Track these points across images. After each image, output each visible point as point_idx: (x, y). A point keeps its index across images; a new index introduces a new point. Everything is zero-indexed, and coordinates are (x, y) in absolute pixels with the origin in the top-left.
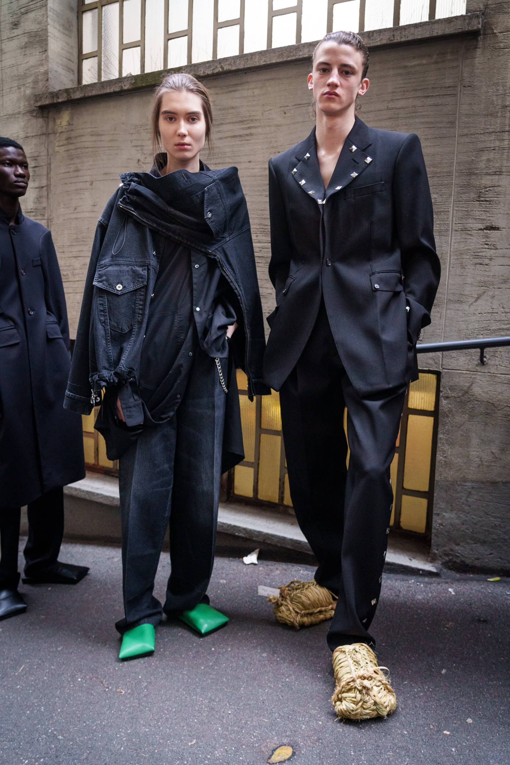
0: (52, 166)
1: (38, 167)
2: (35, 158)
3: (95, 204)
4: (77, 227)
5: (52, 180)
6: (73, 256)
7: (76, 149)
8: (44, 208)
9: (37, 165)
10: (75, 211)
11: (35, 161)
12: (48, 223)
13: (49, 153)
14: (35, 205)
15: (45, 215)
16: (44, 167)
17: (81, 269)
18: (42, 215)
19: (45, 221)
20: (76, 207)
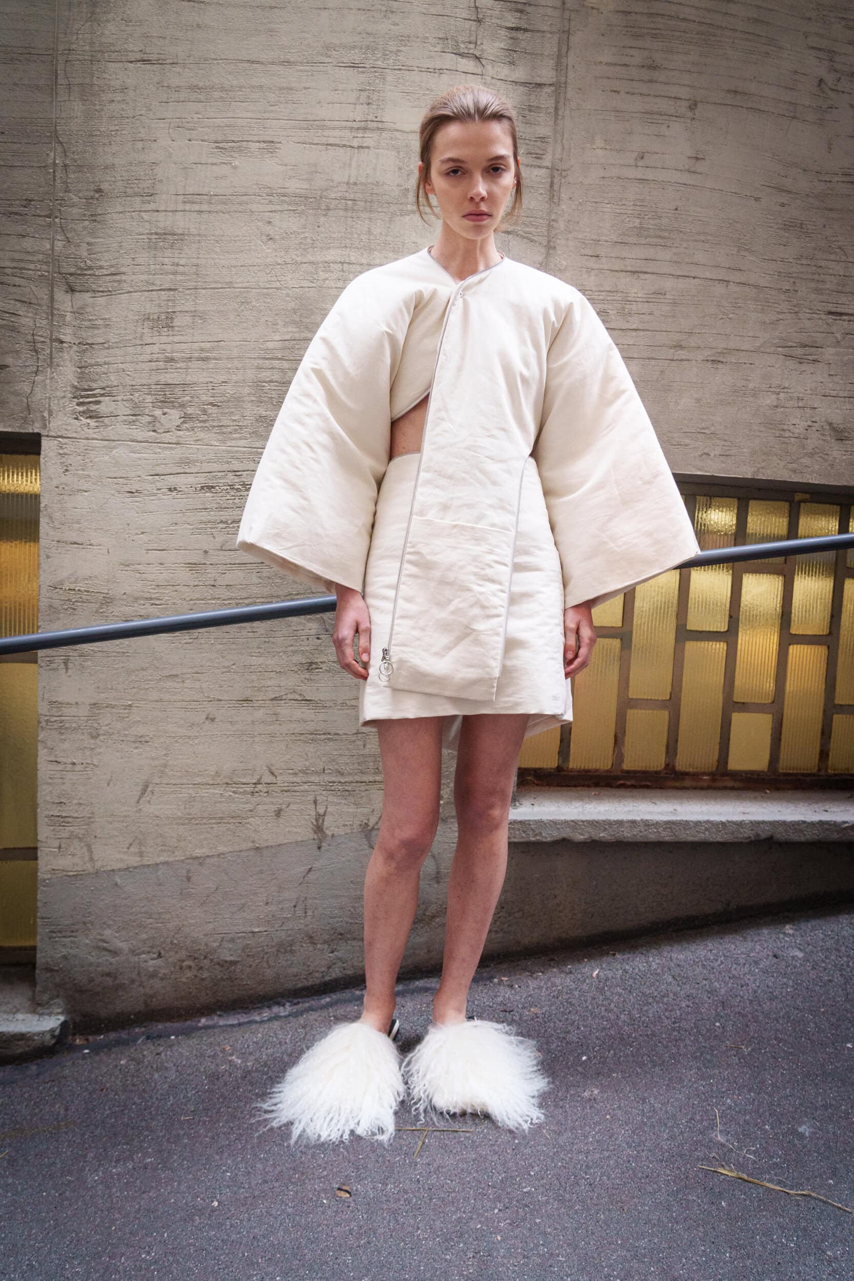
0: (575, 39)
1: (526, 30)
2: (520, 7)
3: (700, 156)
4: (643, 201)
5: (571, 75)
6: (623, 268)
7: (651, 15)
8: (543, 139)
9: (525, 26)
10: (640, 163)
11: (519, 15)
12: (552, 177)
13: (568, 5)
15: (544, 157)
16: (549, 35)
17: (647, 302)
18: (534, 156)
19: (543, 172)
20: (643, 153)
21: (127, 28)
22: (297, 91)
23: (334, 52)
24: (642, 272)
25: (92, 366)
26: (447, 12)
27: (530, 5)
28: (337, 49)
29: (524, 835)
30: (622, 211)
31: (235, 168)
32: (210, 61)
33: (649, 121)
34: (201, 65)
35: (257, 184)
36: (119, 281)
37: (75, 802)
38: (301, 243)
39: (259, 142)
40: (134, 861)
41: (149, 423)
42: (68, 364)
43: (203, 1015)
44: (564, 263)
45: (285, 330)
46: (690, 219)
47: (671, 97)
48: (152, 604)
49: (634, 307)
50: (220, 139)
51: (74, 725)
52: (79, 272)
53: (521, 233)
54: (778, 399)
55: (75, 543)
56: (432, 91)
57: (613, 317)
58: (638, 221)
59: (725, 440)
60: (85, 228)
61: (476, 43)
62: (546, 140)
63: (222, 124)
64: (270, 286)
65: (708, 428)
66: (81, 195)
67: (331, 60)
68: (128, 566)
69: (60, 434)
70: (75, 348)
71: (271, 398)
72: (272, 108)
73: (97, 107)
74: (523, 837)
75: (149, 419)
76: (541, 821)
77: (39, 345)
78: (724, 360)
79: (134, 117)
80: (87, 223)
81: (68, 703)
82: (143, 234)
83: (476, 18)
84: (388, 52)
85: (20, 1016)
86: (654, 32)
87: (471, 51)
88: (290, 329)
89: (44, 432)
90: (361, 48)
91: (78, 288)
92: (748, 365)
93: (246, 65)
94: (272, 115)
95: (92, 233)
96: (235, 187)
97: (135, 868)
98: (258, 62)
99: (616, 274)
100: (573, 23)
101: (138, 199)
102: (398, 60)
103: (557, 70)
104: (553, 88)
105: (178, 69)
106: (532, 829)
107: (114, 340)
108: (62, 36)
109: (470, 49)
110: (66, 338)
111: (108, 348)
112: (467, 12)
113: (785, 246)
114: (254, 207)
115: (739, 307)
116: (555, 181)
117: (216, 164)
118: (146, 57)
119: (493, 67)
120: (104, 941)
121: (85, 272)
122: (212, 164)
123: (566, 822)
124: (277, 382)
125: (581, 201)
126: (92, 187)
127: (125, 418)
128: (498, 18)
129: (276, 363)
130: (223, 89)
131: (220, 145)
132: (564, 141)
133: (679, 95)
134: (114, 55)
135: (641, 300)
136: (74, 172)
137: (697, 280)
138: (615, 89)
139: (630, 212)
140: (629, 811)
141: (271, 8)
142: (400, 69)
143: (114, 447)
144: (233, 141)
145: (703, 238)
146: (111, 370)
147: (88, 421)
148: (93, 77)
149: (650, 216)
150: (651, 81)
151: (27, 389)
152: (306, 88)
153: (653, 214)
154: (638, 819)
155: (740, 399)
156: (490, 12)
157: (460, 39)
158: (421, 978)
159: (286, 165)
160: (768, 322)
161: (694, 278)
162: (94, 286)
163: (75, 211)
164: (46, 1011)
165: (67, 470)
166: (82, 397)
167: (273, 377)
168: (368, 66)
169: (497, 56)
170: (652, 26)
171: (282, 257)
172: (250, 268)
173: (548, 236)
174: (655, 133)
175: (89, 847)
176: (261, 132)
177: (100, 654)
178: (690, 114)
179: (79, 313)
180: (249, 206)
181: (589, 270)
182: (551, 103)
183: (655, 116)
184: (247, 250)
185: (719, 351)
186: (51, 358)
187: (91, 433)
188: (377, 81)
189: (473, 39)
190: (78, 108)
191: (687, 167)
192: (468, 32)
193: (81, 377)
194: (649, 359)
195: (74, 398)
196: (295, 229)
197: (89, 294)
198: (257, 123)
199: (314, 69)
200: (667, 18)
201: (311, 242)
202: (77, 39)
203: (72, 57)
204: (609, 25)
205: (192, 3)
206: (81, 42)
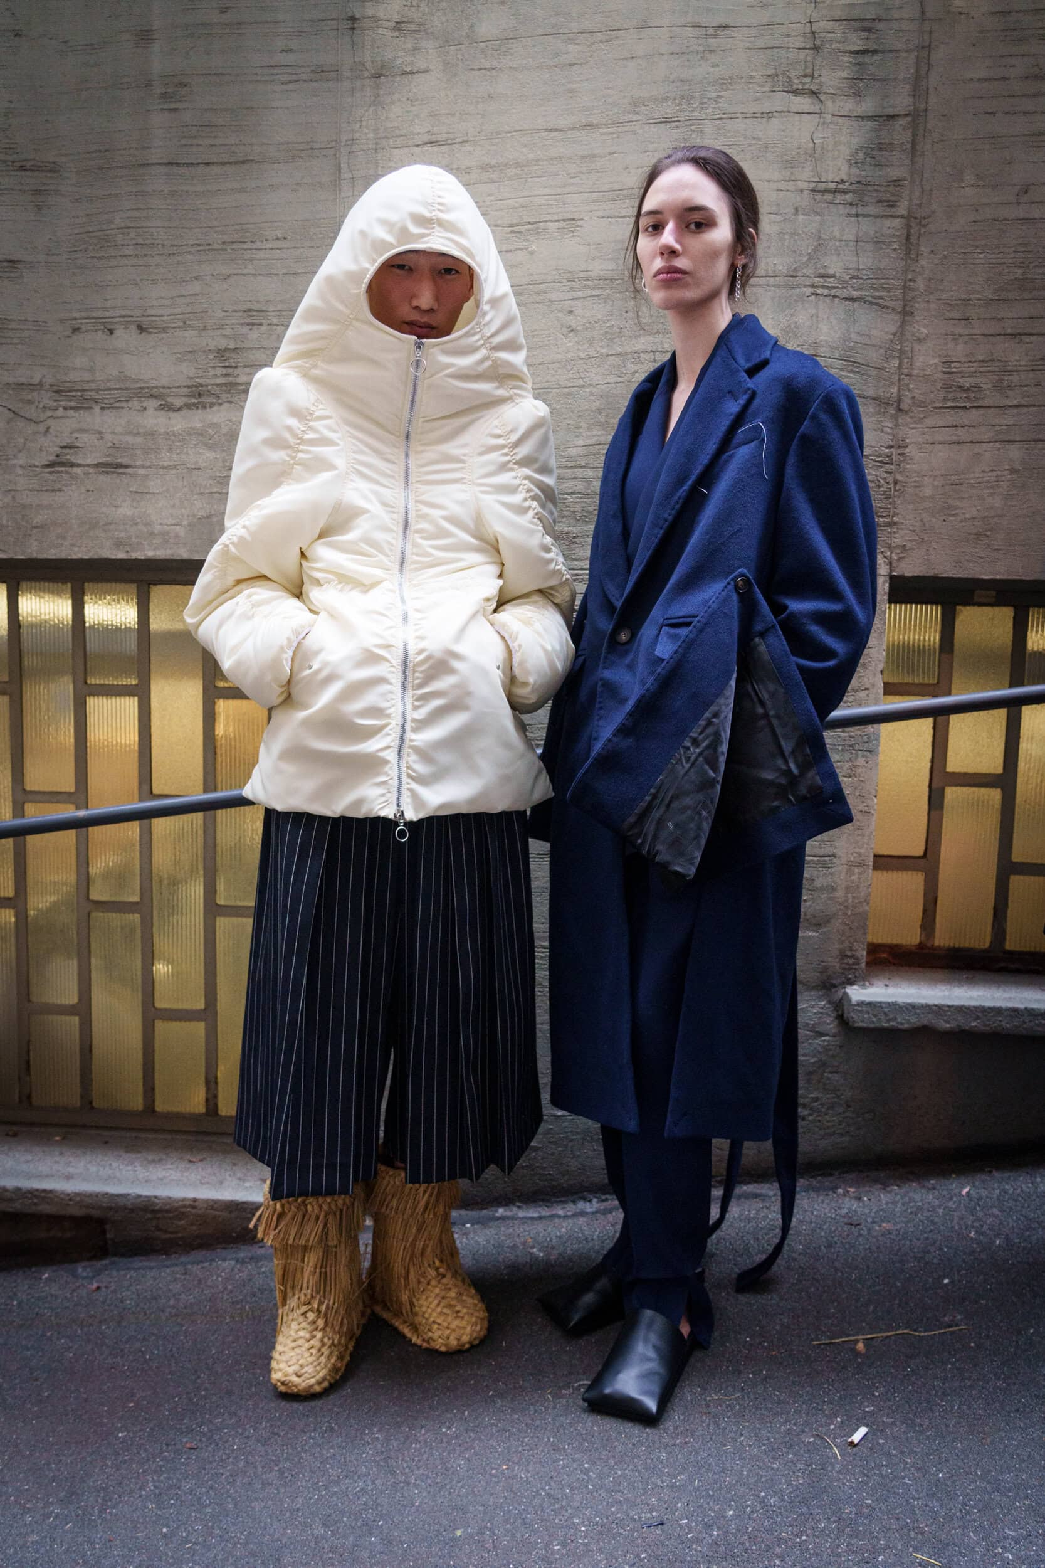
0: (937, 56)
1: (875, 52)
2: (867, 24)
4: (1026, 245)
5: (933, 99)
6: (1001, 331)
8: (897, 183)
9: (873, 47)
10: (1025, 198)
11: (865, 34)
12: (909, 227)
13: (928, 15)
14: (855, 171)
15: (898, 204)
16: (904, 55)
17: (1033, 370)
18: (885, 204)
19: (897, 222)
20: (1028, 186)
21: (413, 109)
22: (602, 157)
23: (643, 108)
24: (1025, 334)
26: (776, 43)
27: (880, 20)
28: (646, 103)
29: (874, 1019)
30: (999, 261)
31: (532, 253)
32: (504, 135)
33: (1035, 144)
34: (494, 141)
35: (557, 269)
38: (606, 333)
39: (558, 221)
43: (500, 1205)
44: (925, 331)
45: (588, 433)
49: (1015, 378)
50: (515, 222)
53: (870, 299)
56: (759, 139)
57: (988, 392)
58: (1020, 271)
61: (813, 76)
62: (901, 183)
63: (517, 205)
64: (572, 385)
67: (640, 118)
71: (574, 512)
72: (572, 181)
74: (873, 1022)
76: (895, 1004)
83: (812, 46)
84: (706, 100)
87: (806, 87)
88: (595, 432)
90: (675, 99)
93: (543, 134)
94: (572, 189)
96: (532, 275)
98: (556, 130)
99: (991, 338)
100: (935, 36)
102: (719, 108)
103: (914, 96)
104: (909, 119)
105: (468, 148)
106: (886, 1014)
108: (344, 125)
109: (806, 83)
112: (801, 39)
114: (553, 296)
116: (912, 231)
117: (511, 251)
118: (434, 138)
119: (834, 102)
122: (506, 251)
123: (928, 1006)
124: (580, 493)
125: (945, 253)
128: (839, 43)
129: (579, 472)
130: (518, 165)
131: (515, 229)
132: (924, 182)
134: (399, 141)
135: (1025, 368)
138: (990, 111)
139: (1010, 261)
140: (1010, 998)
141: (571, 65)
142: (721, 119)
144: (529, 223)
148: (377, 167)
149: (1037, 264)
150: (1036, 95)
152: (610, 154)
153: (1040, 260)
154: (1022, 1006)
156: (830, 35)
157: (794, 73)
159: (589, 245)
167: (575, 488)
168: (683, 119)
169: (839, 88)
171: (584, 351)
172: (550, 366)
173: (904, 299)
176: (560, 210)
180: (549, 296)
181: (956, 338)
182: (908, 136)
184: (546, 345)
188: (693, 136)
189: (809, 71)
192: (802, 63)
194: (1034, 441)
196: (599, 317)
198: (557, 199)
199: (620, 130)
201: (618, 330)
202: (361, 127)
203: (354, 148)
204: (981, 32)
205: (483, 71)
206: (365, 130)
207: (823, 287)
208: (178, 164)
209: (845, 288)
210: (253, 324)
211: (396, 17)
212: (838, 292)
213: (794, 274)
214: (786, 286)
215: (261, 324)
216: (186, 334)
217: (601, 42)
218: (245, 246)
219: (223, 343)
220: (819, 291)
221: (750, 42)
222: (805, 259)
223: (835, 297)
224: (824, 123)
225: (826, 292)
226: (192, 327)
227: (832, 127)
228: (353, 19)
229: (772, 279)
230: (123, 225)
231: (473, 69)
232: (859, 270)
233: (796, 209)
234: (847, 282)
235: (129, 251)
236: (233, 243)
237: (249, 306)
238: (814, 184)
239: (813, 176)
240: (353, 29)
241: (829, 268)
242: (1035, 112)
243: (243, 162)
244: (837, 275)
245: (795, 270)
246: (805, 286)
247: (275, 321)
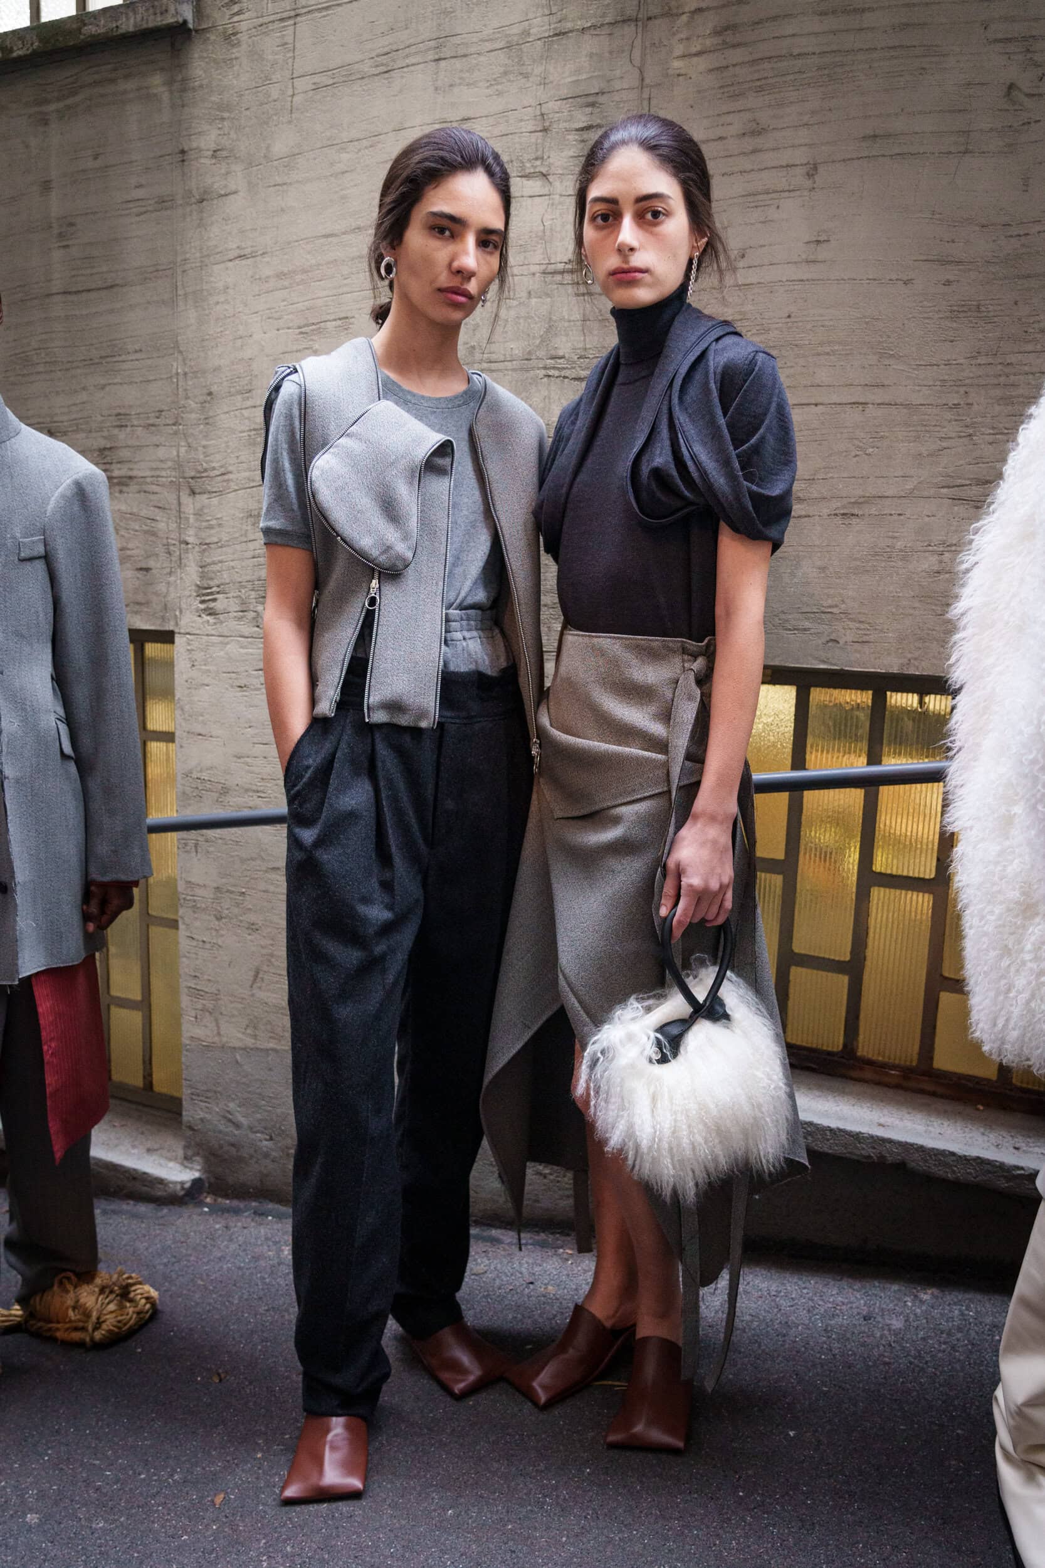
2: (591, 99)
3: (823, 238)
7: (754, 62)
11: (589, 110)
13: (647, 81)
20: (744, 249)
21: (227, 227)
25: (209, 564)
26: (511, 130)
27: (603, 93)
32: (293, 244)
33: (753, 204)
34: (286, 250)
36: (228, 481)
37: (206, 977)
39: (335, 320)
40: (250, 1042)
41: (254, 618)
42: (193, 564)
46: (809, 326)
47: (782, 167)
48: (259, 797)
50: (302, 324)
51: (203, 906)
52: (198, 475)
54: (941, 562)
55: (200, 735)
59: (860, 622)
60: (201, 432)
61: (542, 158)
63: (304, 308)
65: (836, 606)
66: (197, 400)
68: (239, 758)
69: (188, 631)
70: (197, 549)
73: (207, 312)
75: (253, 614)
77: (172, 548)
78: (860, 513)
79: (234, 315)
80: (202, 426)
81: (198, 885)
82: (244, 432)
83: (542, 128)
85: (171, 1164)
86: (758, 83)
87: (539, 169)
89: (176, 630)
91: (197, 491)
92: (896, 517)
93: (322, 241)
94: (345, 289)
95: (206, 437)
97: (252, 1049)
98: (332, 235)
100: (653, 102)
101: (239, 397)
105: (267, 259)
107: (225, 539)
108: (179, 248)
109: (536, 167)
110: (190, 540)
111: (221, 547)
112: (532, 122)
113: (952, 341)
115: (882, 437)
117: (299, 351)
118: (242, 253)
119: (561, 182)
120: (229, 1112)
121: (203, 475)
126: (205, 391)
127: (235, 614)
128: (566, 121)
130: (304, 271)
131: (303, 330)
133: (791, 162)
134: (218, 257)
136: (192, 378)
137: (820, 407)
141: (343, 173)
143: (227, 643)
144: (314, 324)
145: (828, 349)
146: (224, 568)
147: (208, 618)
148: (203, 282)
149: (754, 331)
150: (755, 151)
151: (164, 590)
153: (758, 328)
155: (883, 564)
156: (558, 115)
157: (526, 157)
158: (500, 1228)
160: (925, 453)
161: (816, 405)
162: (209, 488)
163: (193, 416)
164: (190, 1165)
165: (193, 666)
166: (204, 595)
169: (565, 168)
170: (756, 76)
174: (762, 219)
175: (216, 1020)
176: (337, 310)
177: (220, 841)
178: (808, 183)
179: (199, 514)
183: (761, 197)
185: (853, 500)
186: (180, 559)
187: (209, 629)
189: (539, 153)
190: (192, 315)
191: (804, 257)
192: (534, 147)
193: (203, 576)
195: (198, 596)
197: (206, 496)
198: (333, 300)
200: (775, 60)
202: (190, 248)
203: (187, 266)
204: (699, 92)
205: (277, 187)
206: (193, 250)
207: (554, 368)
208: (70, 293)
209: (574, 368)
210: (122, 426)
211: (213, 146)
212: (567, 373)
213: (529, 357)
214: (522, 369)
215: (126, 426)
216: (78, 436)
217: (366, 148)
218: (115, 359)
219: (103, 443)
220: (551, 372)
221: (488, 131)
222: (538, 342)
223: (565, 377)
224: (553, 204)
225: (556, 373)
226: (82, 430)
227: (560, 207)
228: (183, 152)
229: (510, 363)
230: (36, 347)
231: (270, 186)
232: (585, 349)
233: (529, 293)
234: (574, 362)
235: (41, 368)
236: (107, 357)
237: (118, 411)
238: (544, 267)
239: (544, 259)
240: (183, 161)
241: (560, 349)
242: (753, 170)
243: (112, 287)
244: (567, 356)
245: (529, 353)
246: (539, 368)
247: (136, 423)
